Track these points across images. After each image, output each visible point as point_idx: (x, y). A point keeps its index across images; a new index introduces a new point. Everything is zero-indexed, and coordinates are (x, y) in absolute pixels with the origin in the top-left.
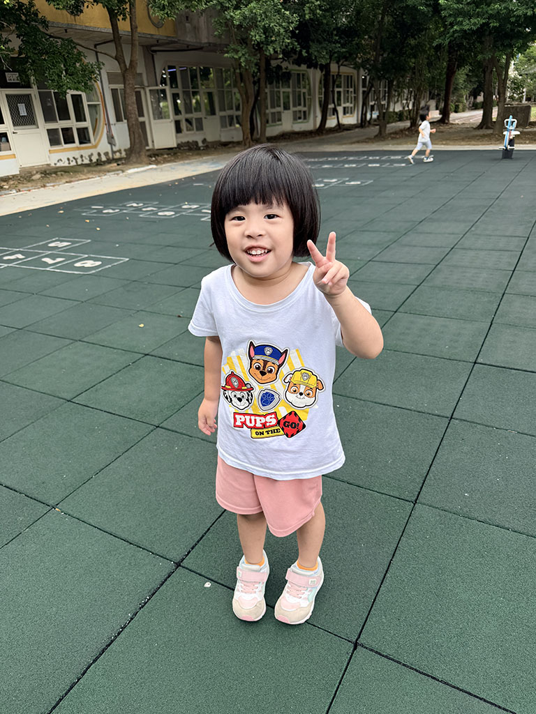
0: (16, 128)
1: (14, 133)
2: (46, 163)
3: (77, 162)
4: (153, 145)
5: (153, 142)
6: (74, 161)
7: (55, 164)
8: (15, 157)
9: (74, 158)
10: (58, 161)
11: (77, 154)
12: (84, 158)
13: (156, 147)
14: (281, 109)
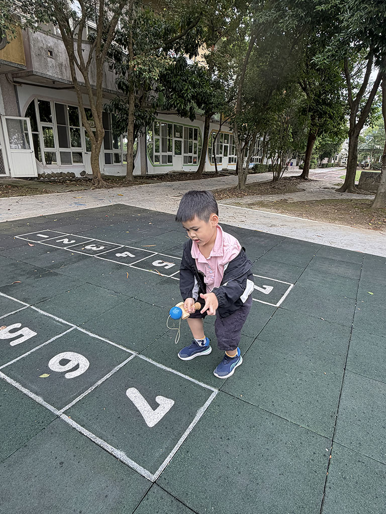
4: (10, 173)
5: (10, 170)
13: (13, 176)
14: (172, 153)
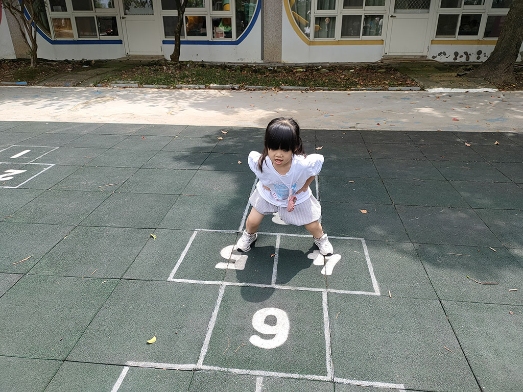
0: (398, 10)
1: (392, 17)
2: (421, 54)
3: (468, 58)
6: (465, 56)
7: (434, 57)
8: (383, 44)
9: (466, 53)
10: (440, 54)
11: (473, 49)
12: (482, 56)
